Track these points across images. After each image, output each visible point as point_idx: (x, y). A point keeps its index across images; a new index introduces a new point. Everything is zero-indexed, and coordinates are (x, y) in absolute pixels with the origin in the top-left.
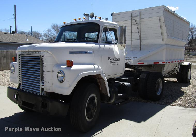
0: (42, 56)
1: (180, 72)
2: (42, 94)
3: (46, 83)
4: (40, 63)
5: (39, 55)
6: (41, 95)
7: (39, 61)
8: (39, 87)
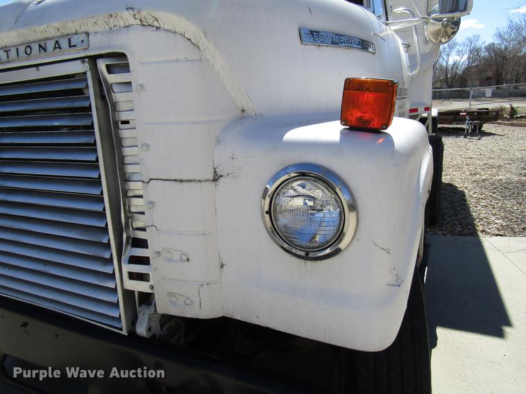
0: (102, 65)
1: (434, 134)
2: (141, 330)
3: (169, 260)
4: (92, 127)
5: (82, 59)
6: (132, 332)
7: (89, 109)
8: (111, 285)
